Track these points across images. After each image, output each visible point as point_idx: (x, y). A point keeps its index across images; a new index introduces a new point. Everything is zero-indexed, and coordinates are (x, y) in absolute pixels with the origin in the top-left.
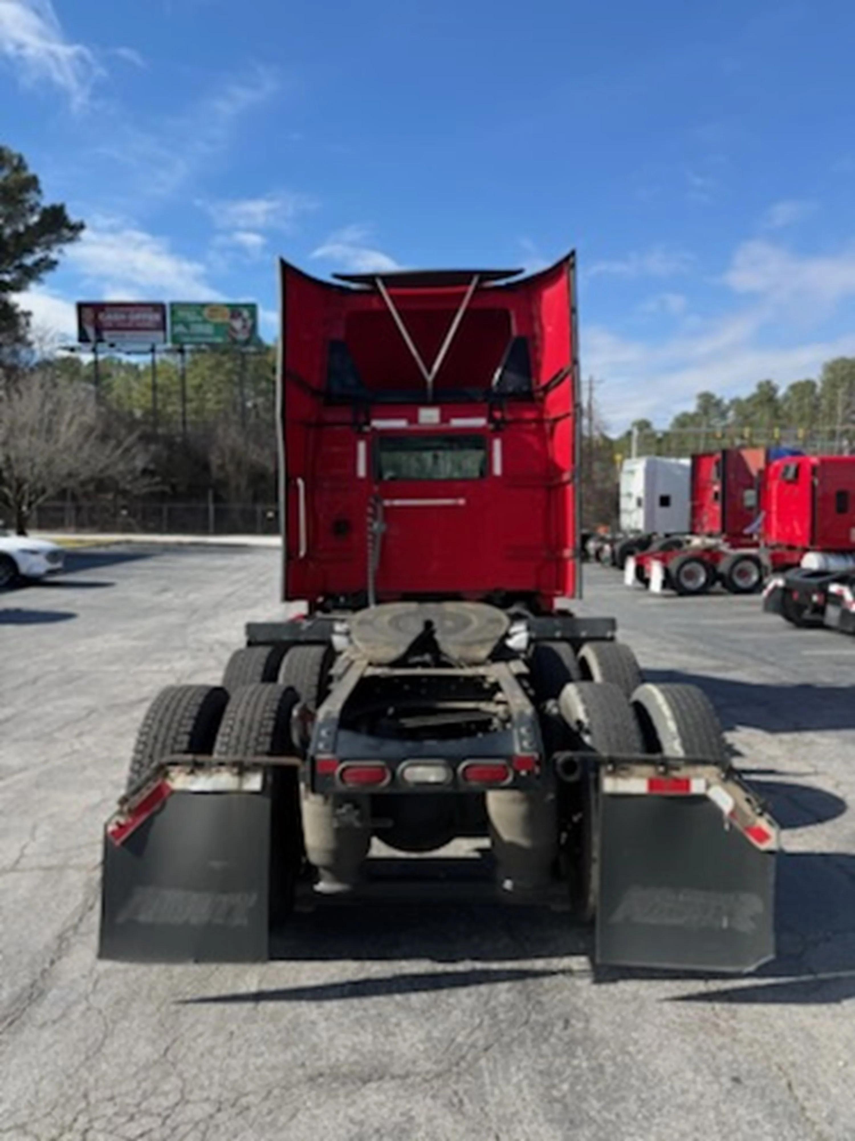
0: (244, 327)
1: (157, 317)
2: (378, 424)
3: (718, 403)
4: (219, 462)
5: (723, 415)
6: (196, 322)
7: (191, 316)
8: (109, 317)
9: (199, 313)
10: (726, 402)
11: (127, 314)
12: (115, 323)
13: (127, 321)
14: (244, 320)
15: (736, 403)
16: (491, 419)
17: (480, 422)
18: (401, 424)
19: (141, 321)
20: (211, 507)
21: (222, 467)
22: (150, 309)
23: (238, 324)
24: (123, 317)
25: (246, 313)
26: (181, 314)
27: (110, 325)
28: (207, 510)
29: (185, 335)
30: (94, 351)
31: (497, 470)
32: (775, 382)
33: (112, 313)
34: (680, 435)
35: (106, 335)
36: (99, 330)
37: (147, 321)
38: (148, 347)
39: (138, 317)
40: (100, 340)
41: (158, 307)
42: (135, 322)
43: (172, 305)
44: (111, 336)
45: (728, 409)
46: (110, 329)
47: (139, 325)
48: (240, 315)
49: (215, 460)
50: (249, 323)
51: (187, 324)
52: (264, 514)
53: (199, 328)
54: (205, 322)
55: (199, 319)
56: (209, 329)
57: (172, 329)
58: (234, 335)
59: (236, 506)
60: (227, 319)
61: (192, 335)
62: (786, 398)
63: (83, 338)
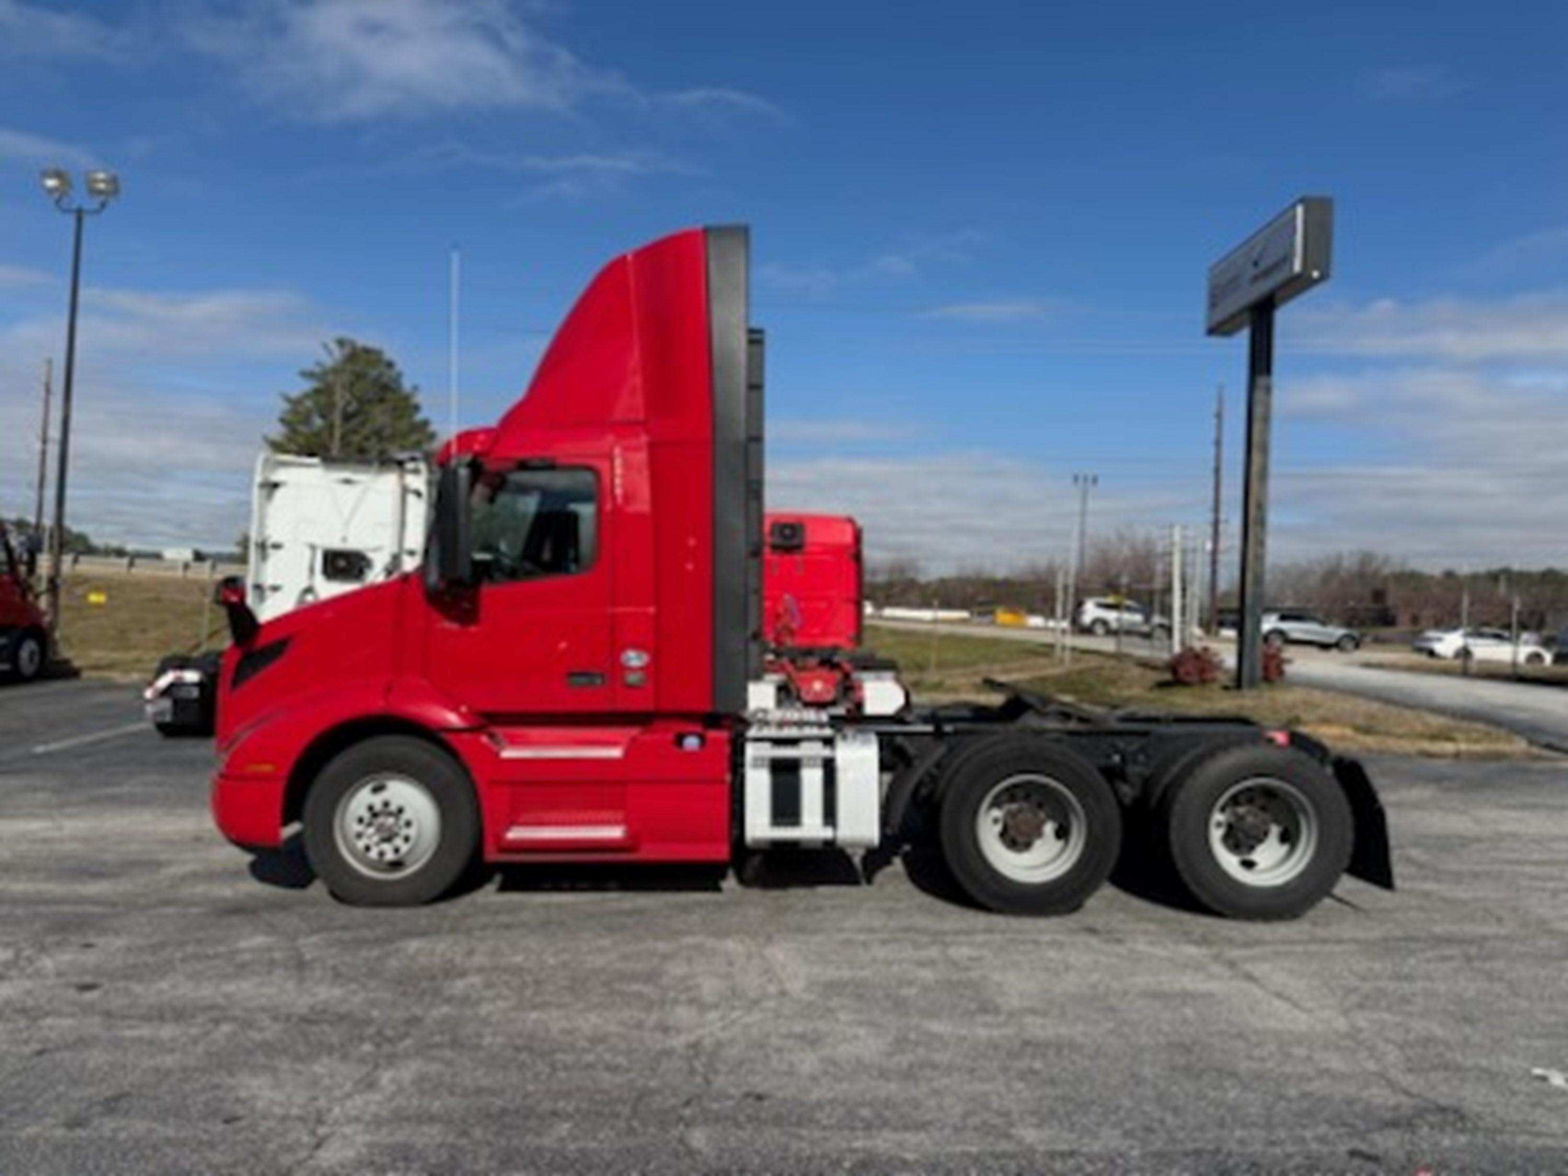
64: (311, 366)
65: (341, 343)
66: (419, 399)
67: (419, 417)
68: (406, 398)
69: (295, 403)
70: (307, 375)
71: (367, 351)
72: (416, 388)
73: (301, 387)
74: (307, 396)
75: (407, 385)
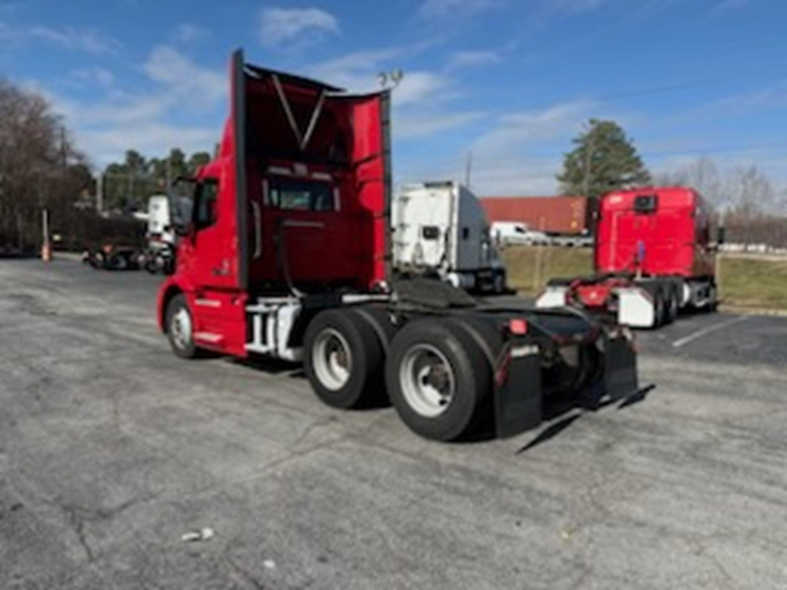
2: (274, 170)
3: (141, 160)
5: (146, 169)
10: (148, 159)
15: (154, 161)
16: (334, 177)
17: (326, 177)
18: (285, 171)
31: (337, 206)
32: (184, 150)
34: (112, 180)
45: (149, 164)
62: (191, 163)
64: (577, 136)
65: (592, 122)
66: (634, 145)
67: (635, 154)
68: (628, 146)
69: (570, 156)
70: (576, 141)
71: (606, 124)
72: (632, 140)
73: (572, 148)
74: (576, 152)
75: (627, 139)
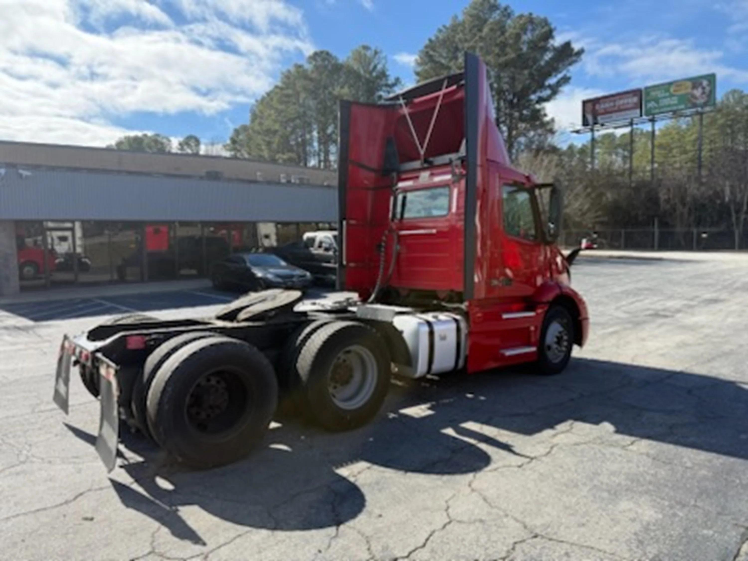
0: (703, 93)
1: (635, 99)
4: (666, 197)
6: (665, 97)
7: (659, 94)
8: (603, 106)
9: (668, 90)
11: (615, 101)
12: (605, 109)
13: (614, 106)
14: (704, 88)
19: (623, 104)
20: (656, 230)
21: (668, 201)
22: (631, 95)
23: (698, 92)
24: (612, 104)
25: (705, 83)
26: (653, 94)
27: (602, 111)
28: (653, 234)
29: (655, 108)
30: (592, 130)
33: (605, 103)
35: (599, 118)
36: (595, 115)
37: (628, 103)
38: (627, 122)
39: (621, 102)
40: (596, 123)
41: (637, 92)
42: (619, 106)
43: (647, 88)
44: (602, 119)
46: (603, 114)
47: (622, 107)
48: (701, 84)
49: (663, 196)
50: (708, 89)
51: (657, 100)
52: (699, 235)
53: (666, 102)
54: (671, 96)
55: (667, 94)
56: (675, 100)
57: (646, 106)
58: (694, 101)
59: (679, 229)
60: (689, 90)
61: (660, 108)
63: (585, 123)
